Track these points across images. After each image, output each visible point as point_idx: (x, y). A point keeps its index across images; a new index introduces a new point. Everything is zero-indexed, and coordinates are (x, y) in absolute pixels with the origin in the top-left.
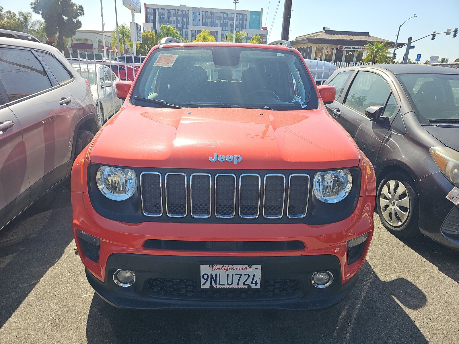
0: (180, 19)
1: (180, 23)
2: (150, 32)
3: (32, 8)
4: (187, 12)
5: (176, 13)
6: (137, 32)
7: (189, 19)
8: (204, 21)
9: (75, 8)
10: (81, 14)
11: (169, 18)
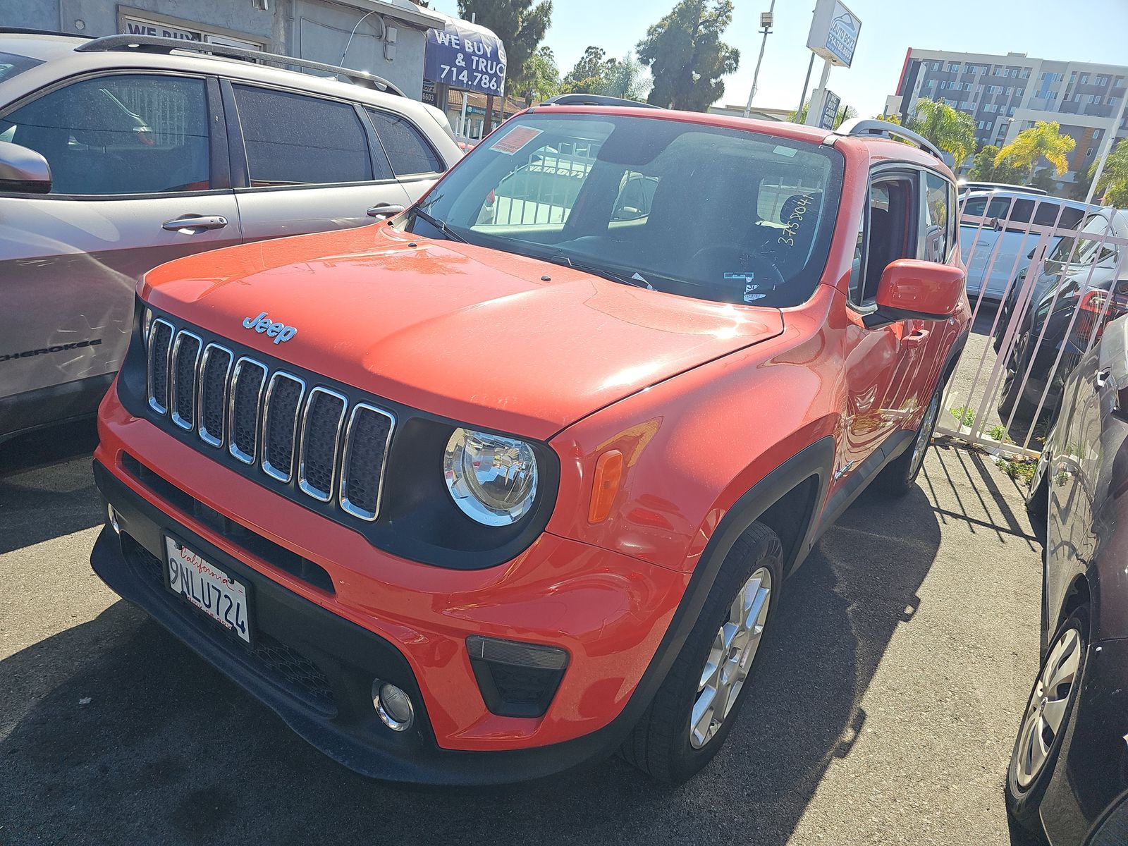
0: (997, 90)
1: (993, 101)
2: (889, 118)
3: (638, 52)
4: (1023, 74)
5: (991, 74)
6: (824, 114)
7: (1023, 91)
8: (1069, 99)
9: (723, 54)
10: (731, 69)
11: (965, 87)
